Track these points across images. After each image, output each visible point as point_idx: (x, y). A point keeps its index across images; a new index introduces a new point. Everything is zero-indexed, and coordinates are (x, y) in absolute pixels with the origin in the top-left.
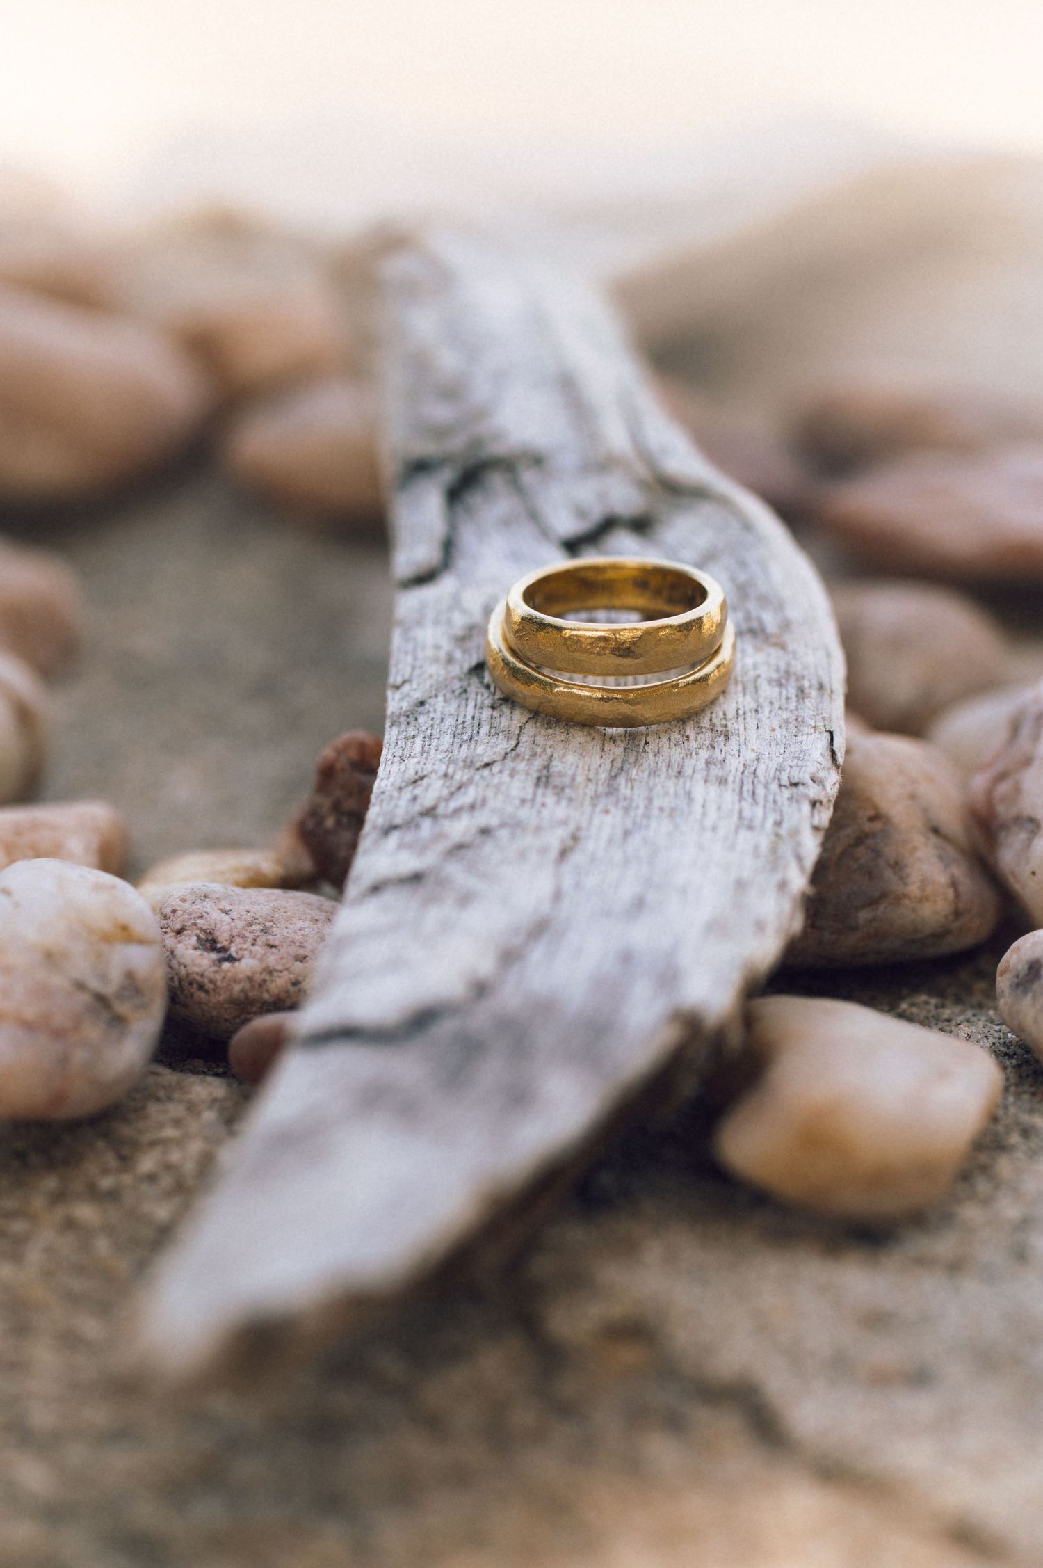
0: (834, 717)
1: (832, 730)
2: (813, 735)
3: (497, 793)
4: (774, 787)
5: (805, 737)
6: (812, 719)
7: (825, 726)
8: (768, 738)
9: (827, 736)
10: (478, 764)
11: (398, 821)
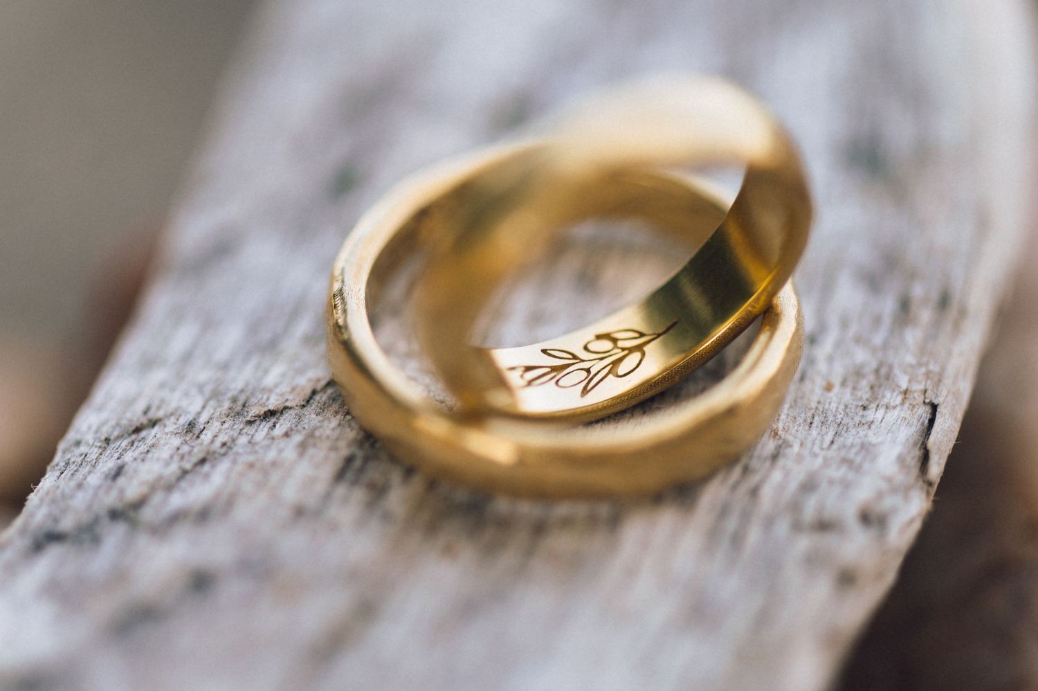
0: (950, 371)
1: (936, 402)
2: (898, 409)
3: (260, 485)
4: (782, 528)
5: (881, 412)
6: (905, 373)
7: (925, 392)
8: (813, 405)
9: (924, 412)
10: (255, 411)
11: (67, 524)
